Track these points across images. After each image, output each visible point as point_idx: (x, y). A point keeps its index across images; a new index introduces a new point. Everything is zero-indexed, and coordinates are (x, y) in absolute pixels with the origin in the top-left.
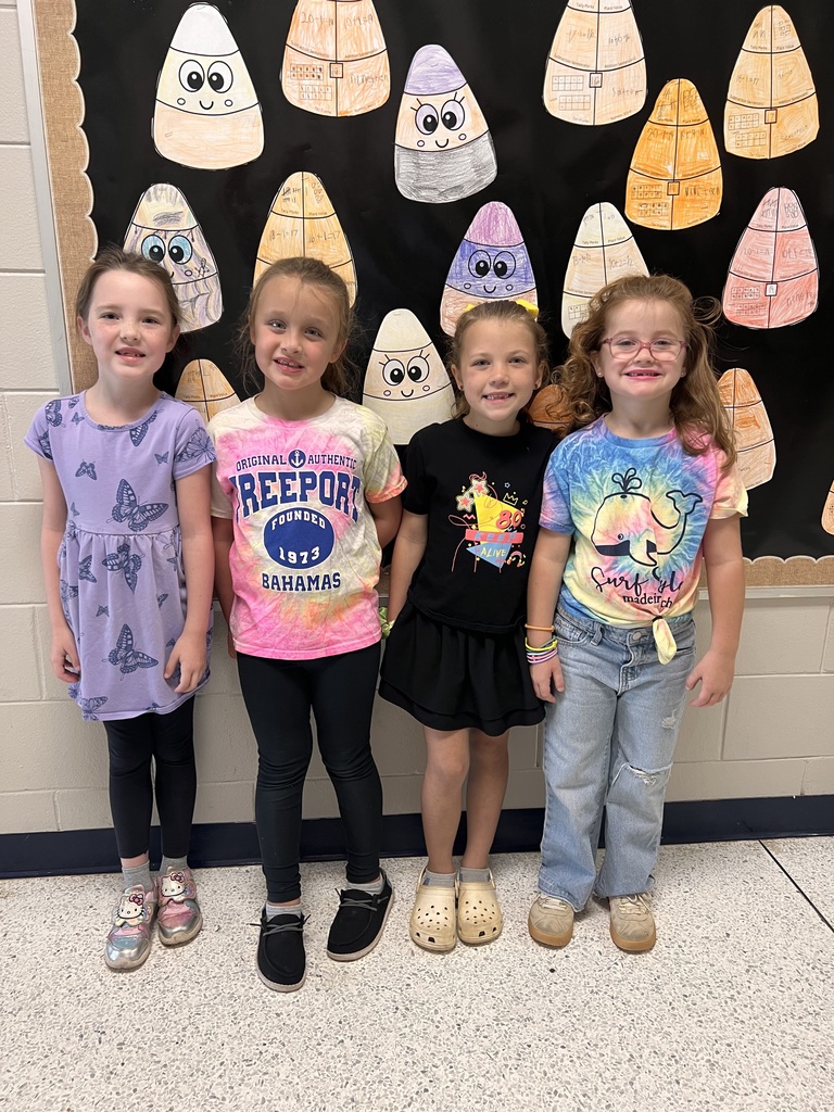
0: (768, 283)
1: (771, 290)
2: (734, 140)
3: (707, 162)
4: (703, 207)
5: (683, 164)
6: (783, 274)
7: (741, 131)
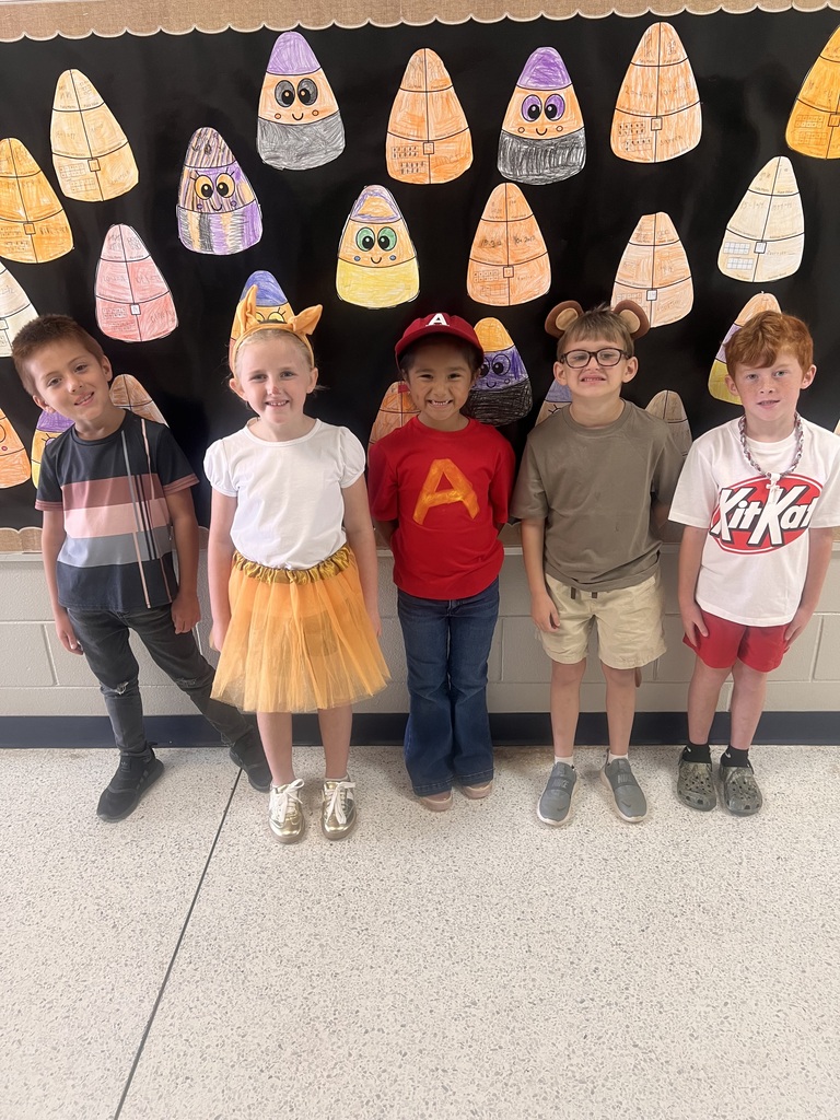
0: (131, 304)
1: (135, 310)
2: (68, 186)
3: (50, 206)
4: (58, 243)
5: (31, 209)
6: (141, 296)
7: (73, 179)
